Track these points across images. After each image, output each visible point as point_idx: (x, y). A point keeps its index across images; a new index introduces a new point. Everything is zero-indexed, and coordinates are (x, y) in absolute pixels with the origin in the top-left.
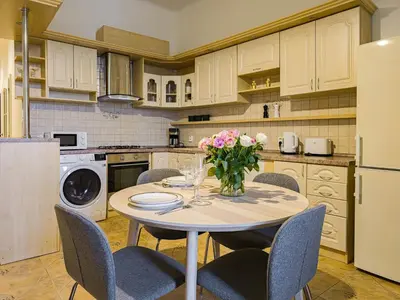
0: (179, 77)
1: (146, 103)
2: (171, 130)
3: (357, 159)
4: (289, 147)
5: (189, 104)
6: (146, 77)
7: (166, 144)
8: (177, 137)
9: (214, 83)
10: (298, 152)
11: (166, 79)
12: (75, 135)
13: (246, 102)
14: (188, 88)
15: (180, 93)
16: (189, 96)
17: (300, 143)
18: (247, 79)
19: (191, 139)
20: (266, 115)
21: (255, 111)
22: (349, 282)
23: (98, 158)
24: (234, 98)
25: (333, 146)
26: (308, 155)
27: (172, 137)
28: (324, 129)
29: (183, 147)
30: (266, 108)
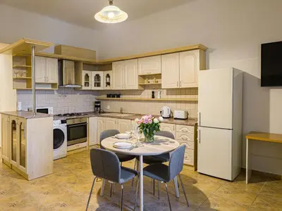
0: (102, 72)
1: (84, 88)
2: (96, 102)
3: (198, 122)
4: (166, 114)
5: (108, 88)
6: (84, 73)
7: (92, 110)
8: (99, 106)
9: (124, 77)
10: (170, 117)
11: (95, 73)
12: (47, 109)
13: (142, 89)
14: (108, 79)
15: (103, 82)
16: (108, 84)
17: (171, 112)
18: (144, 77)
19: (108, 107)
20: (153, 97)
21: (147, 94)
22: (195, 178)
23: (63, 122)
24: (136, 87)
25: (188, 114)
26: (176, 119)
27: (96, 106)
28: (183, 105)
29: (104, 112)
30: (153, 92)
